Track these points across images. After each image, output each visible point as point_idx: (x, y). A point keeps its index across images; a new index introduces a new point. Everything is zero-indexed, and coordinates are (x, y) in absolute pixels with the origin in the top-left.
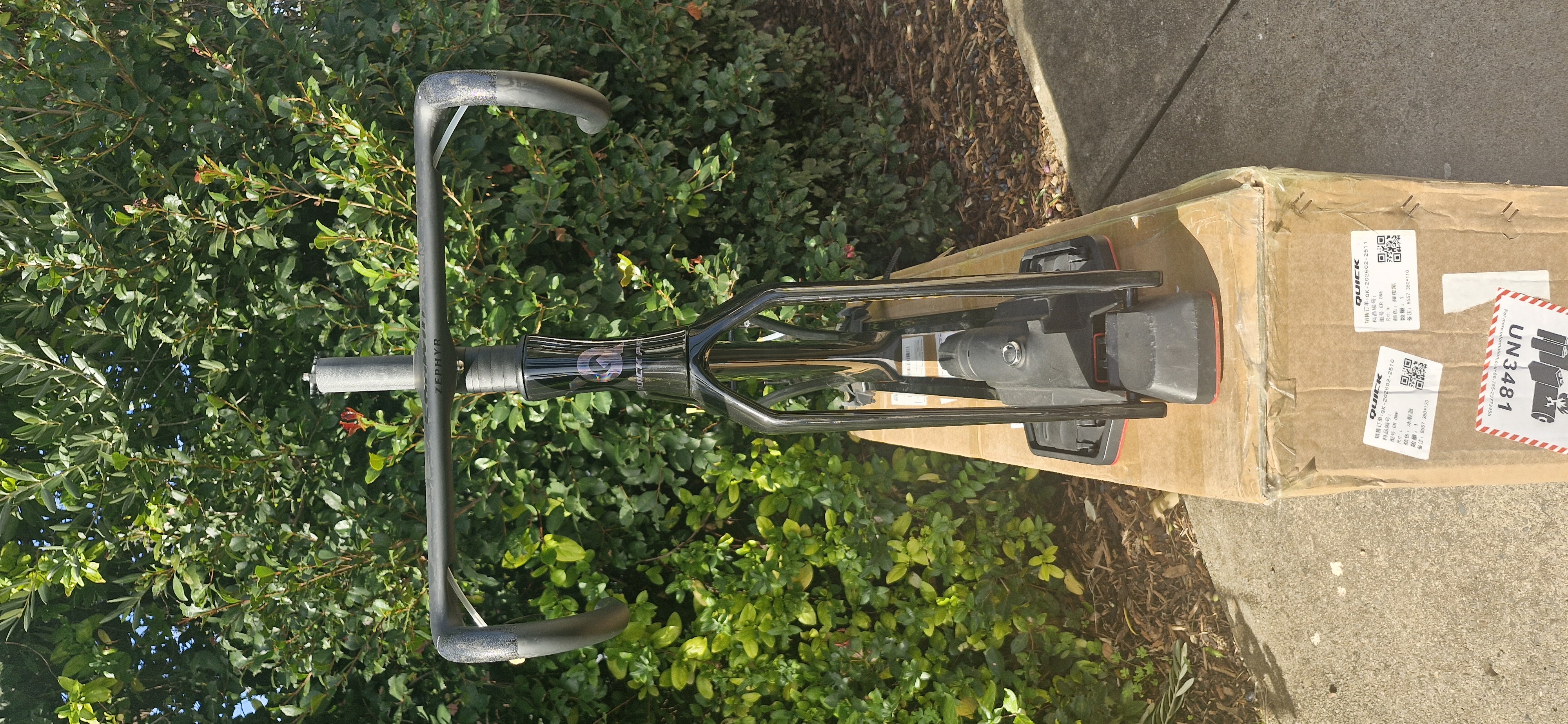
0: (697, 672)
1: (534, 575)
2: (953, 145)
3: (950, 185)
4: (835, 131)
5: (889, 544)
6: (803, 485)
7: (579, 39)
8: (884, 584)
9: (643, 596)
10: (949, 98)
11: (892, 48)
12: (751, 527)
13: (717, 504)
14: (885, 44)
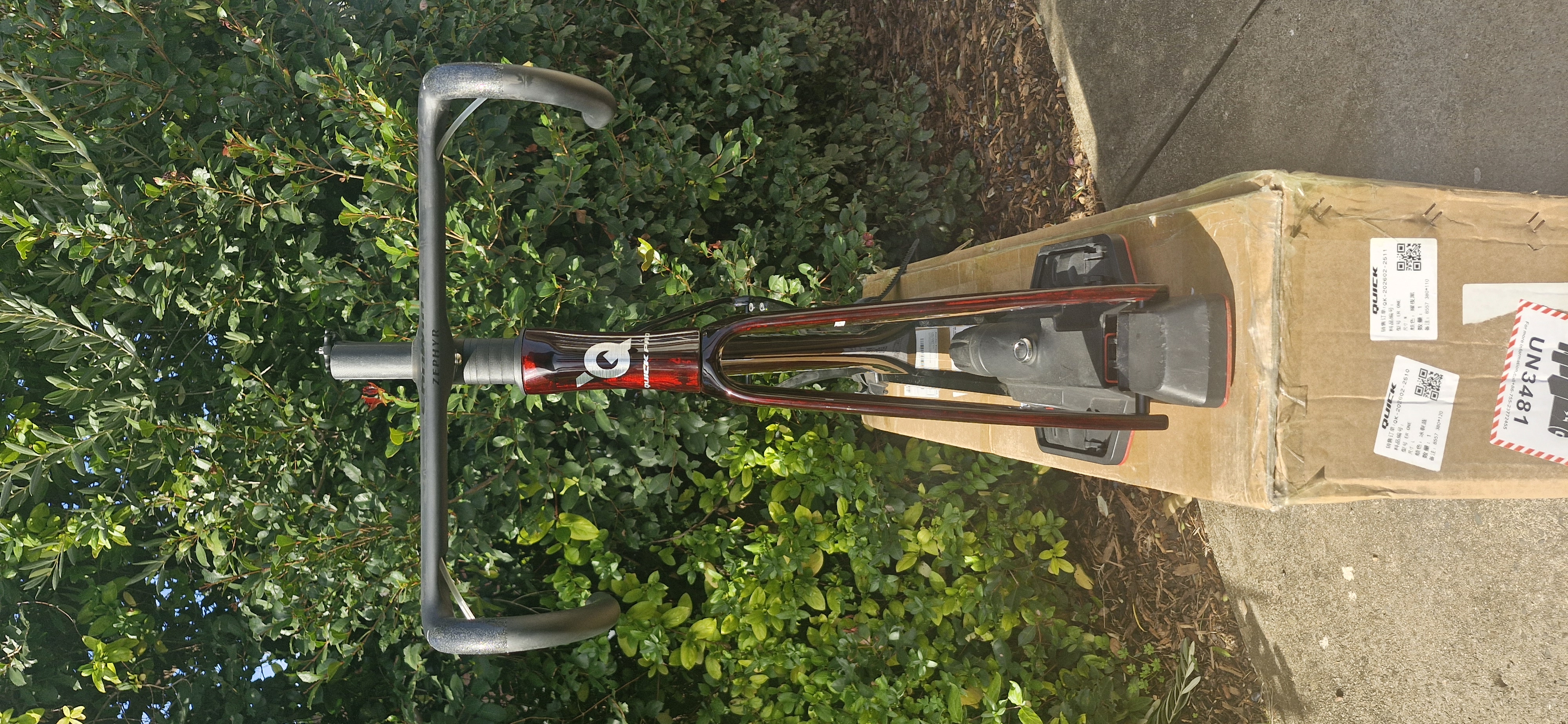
0: (706, 652)
1: (548, 551)
2: (977, 133)
3: (972, 174)
4: (858, 117)
5: (900, 532)
6: (815, 472)
7: (604, 20)
8: (894, 573)
9: (654, 577)
10: (974, 86)
11: (919, 34)
12: (763, 511)
13: (730, 488)
14: (911, 29)
